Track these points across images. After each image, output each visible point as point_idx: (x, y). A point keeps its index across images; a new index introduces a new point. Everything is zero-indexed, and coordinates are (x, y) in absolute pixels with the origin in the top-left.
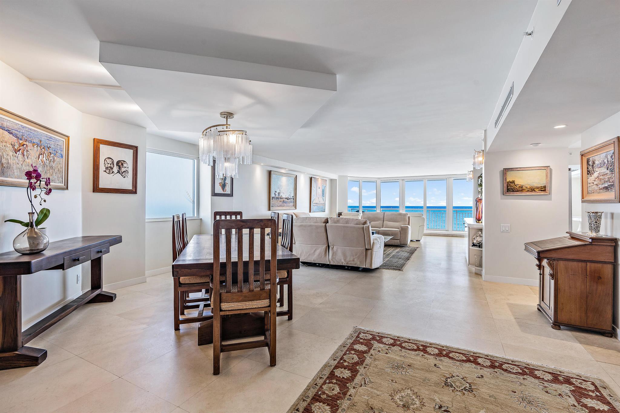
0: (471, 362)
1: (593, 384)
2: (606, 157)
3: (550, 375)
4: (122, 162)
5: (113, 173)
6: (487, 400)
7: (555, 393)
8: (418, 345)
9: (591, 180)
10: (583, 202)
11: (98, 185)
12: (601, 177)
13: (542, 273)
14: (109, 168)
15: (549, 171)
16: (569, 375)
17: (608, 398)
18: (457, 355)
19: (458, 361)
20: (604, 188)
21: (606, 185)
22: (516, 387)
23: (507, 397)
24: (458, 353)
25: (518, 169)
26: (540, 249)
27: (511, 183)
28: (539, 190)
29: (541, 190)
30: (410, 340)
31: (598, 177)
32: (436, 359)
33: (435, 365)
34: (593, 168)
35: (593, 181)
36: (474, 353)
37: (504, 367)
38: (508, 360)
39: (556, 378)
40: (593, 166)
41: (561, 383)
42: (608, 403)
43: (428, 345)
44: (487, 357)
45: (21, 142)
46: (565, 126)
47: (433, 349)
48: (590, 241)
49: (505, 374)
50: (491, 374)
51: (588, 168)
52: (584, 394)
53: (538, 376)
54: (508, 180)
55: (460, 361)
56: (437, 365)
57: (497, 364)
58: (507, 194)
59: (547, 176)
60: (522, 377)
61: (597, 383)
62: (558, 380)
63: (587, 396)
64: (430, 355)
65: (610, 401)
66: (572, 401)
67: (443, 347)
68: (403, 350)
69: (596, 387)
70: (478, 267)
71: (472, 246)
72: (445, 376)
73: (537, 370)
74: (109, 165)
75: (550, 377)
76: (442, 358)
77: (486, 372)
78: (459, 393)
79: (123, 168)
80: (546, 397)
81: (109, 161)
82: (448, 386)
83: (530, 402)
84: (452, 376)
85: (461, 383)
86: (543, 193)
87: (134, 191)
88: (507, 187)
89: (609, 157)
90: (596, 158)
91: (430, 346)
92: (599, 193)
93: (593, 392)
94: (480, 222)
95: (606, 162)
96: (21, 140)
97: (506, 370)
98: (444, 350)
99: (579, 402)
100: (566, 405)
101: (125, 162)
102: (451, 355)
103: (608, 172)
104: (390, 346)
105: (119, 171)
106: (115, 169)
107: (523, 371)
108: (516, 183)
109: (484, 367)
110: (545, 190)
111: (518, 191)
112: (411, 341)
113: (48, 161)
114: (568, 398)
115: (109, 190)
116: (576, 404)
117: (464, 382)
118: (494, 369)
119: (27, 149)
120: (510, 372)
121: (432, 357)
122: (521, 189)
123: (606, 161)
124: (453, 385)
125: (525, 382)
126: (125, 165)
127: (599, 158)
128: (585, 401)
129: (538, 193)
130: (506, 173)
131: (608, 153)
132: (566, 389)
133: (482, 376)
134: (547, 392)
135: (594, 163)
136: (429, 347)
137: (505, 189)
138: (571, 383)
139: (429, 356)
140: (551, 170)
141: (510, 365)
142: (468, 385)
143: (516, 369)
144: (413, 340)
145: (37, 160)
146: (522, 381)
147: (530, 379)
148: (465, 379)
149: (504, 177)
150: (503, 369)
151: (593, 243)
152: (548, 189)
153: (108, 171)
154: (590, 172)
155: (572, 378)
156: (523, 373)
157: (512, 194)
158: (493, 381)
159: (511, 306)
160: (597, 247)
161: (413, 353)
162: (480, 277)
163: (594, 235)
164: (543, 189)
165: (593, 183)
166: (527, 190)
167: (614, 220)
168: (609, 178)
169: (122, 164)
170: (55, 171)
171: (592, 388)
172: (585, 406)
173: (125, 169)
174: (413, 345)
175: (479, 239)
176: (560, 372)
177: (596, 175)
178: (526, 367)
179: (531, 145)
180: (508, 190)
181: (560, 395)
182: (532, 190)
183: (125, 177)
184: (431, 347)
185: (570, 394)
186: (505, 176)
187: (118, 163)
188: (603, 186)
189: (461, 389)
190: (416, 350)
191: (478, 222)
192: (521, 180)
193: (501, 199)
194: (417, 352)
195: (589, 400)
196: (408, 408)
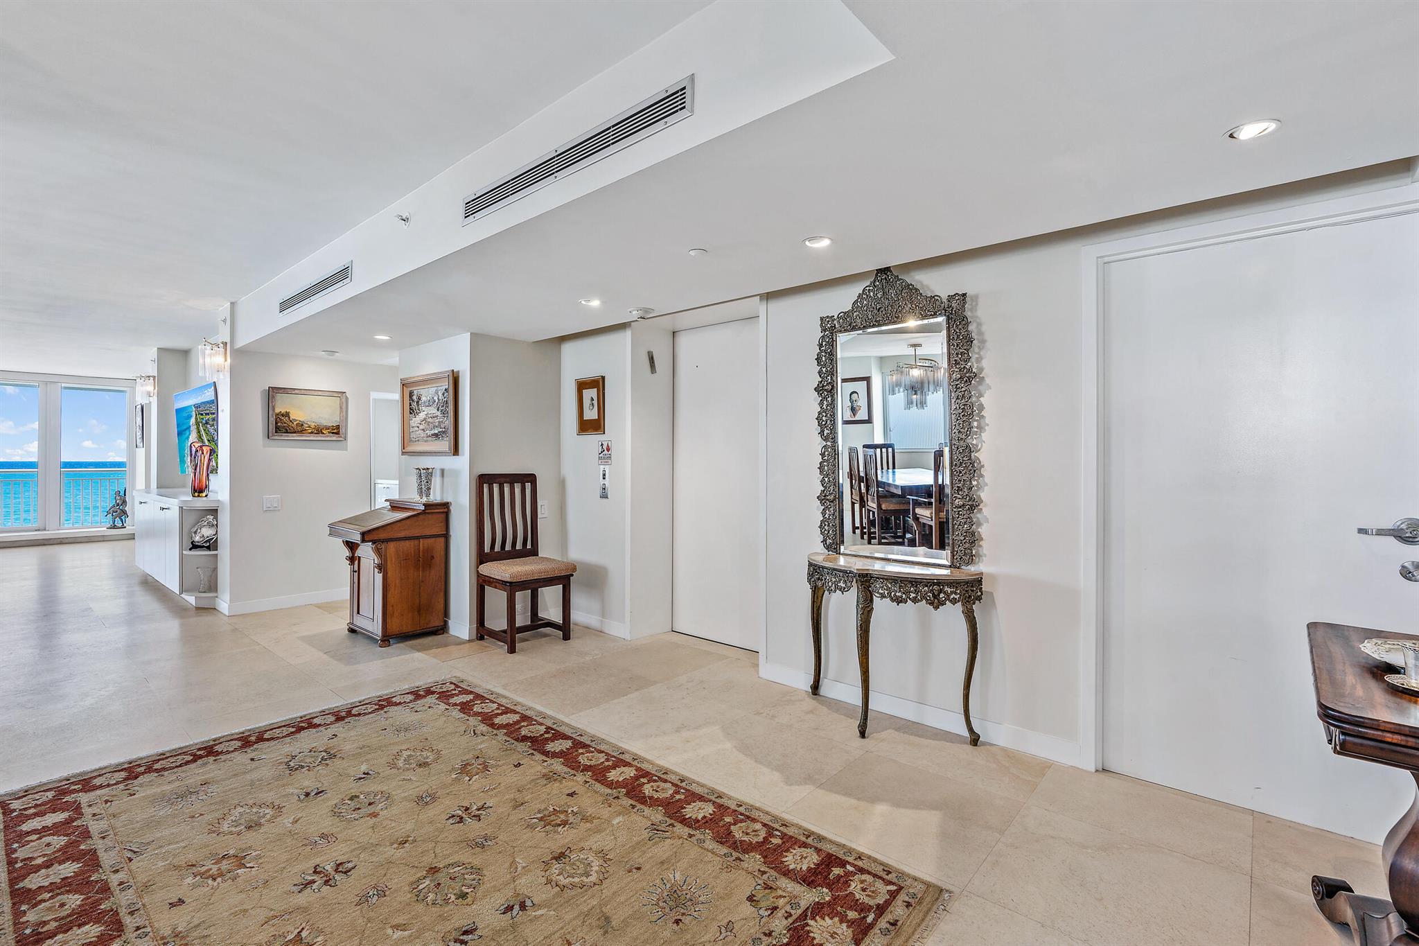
0: (306, 728)
1: (451, 683)
2: (437, 392)
3: (409, 695)
6: (360, 754)
7: (424, 708)
8: (190, 752)
9: (414, 422)
10: (403, 453)
12: (430, 420)
13: (356, 569)
15: (344, 400)
16: (427, 686)
17: (469, 688)
18: (278, 731)
19: (285, 737)
20: (433, 435)
21: (436, 432)
22: (383, 723)
23: (380, 738)
24: (275, 728)
25: (296, 391)
26: (365, 529)
27: (283, 415)
28: (329, 432)
29: (333, 433)
30: (163, 754)
31: (425, 419)
32: (246, 752)
33: (253, 759)
34: (418, 405)
35: (418, 425)
36: (301, 717)
37: (354, 711)
38: (353, 703)
39: (417, 695)
40: (418, 402)
41: (425, 697)
42: (471, 692)
43: (212, 743)
44: (323, 713)
46: (388, 338)
47: (226, 744)
48: (423, 508)
49: (361, 718)
50: (344, 728)
51: (410, 405)
52: (449, 696)
53: (398, 702)
54: (277, 411)
55: (288, 735)
56: (256, 757)
57: (343, 714)
58: (276, 438)
59: (341, 408)
60: (382, 712)
61: (454, 680)
62: (420, 695)
63: (452, 696)
64: (229, 753)
65: (471, 690)
66: (443, 706)
67: (243, 733)
68: (166, 772)
69: (455, 684)
70: (204, 592)
71: (190, 549)
72: (281, 763)
73: (393, 697)
75: (411, 697)
76: (255, 746)
77: (337, 728)
78: (320, 768)
80: (419, 716)
82: (297, 769)
83: (406, 730)
84: (293, 756)
85: (312, 757)
86: (335, 438)
88: (276, 423)
89: (440, 394)
90: (423, 392)
91: (217, 742)
92: (426, 441)
93: (455, 690)
94: (204, 494)
95: (437, 401)
97: (359, 715)
98: (250, 736)
99: (448, 704)
100: (440, 712)
102: (266, 736)
103: (439, 413)
104: (126, 783)
107: (379, 705)
108: (292, 417)
109: (328, 725)
110: (338, 433)
111: (295, 432)
112: (168, 755)
114: (437, 706)
116: (448, 707)
117: (316, 754)
118: (344, 720)
120: (365, 714)
121: (236, 753)
122: (300, 429)
123: (436, 398)
124: (303, 764)
125: (390, 714)
127: (427, 393)
128: (452, 701)
129: (328, 436)
130: (273, 397)
131: (439, 388)
132: (431, 699)
133: (334, 735)
134: (416, 711)
135: (419, 399)
136: (215, 745)
137: (272, 427)
138: (433, 693)
139: (229, 756)
140: (347, 399)
141: (360, 707)
142: (324, 754)
143: (370, 708)
144: (170, 751)
146: (385, 716)
147: (393, 710)
148: (313, 749)
149: (270, 405)
150: (355, 715)
151: (427, 511)
152: (342, 430)
154: (413, 411)
155: (432, 687)
156: (382, 707)
157: (285, 437)
158: (352, 733)
159: (310, 640)
160: (430, 516)
161: (193, 765)
162: (215, 612)
163: (424, 500)
164: (336, 431)
165: (418, 427)
166: (310, 431)
167: (445, 479)
168: (439, 422)
171: (453, 687)
172: (455, 704)
174: (181, 757)
175: (207, 532)
176: (418, 687)
177: (422, 415)
178: (380, 700)
179: (323, 353)
180: (278, 430)
181: (429, 707)
182: (319, 431)
184: (221, 743)
185: (437, 702)
186: (272, 402)
188: (432, 432)
189: (318, 762)
190: (195, 761)
191: (199, 496)
192: (300, 412)
193: (264, 446)
194: (200, 762)
195: (456, 698)
196: (259, 825)
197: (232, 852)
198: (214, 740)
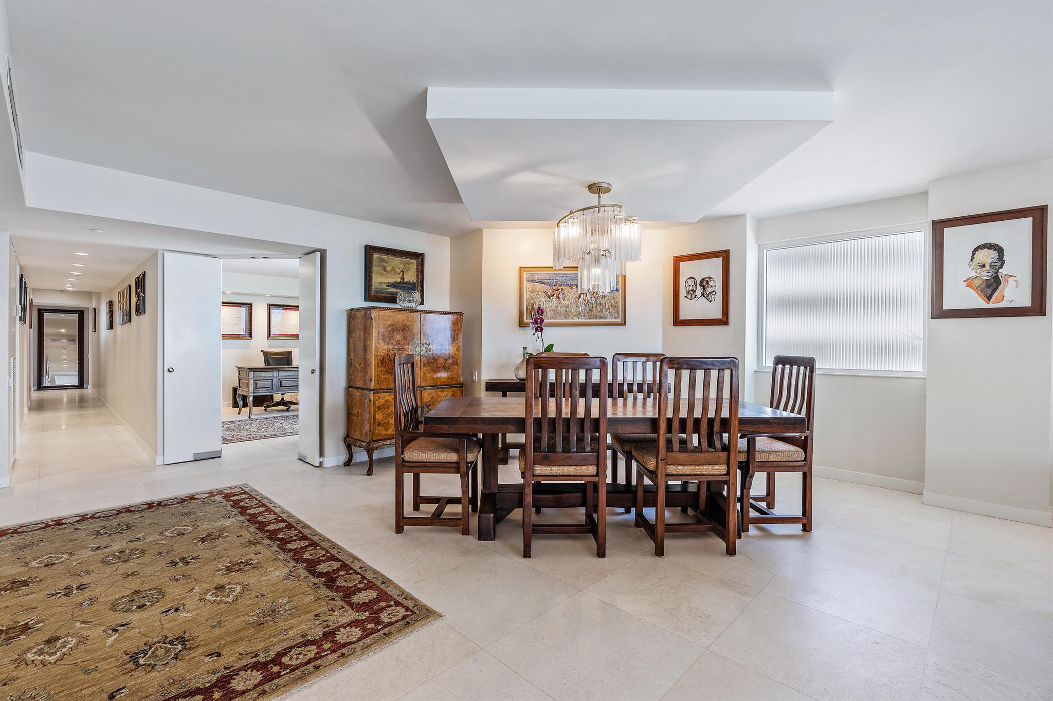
4: (708, 279)
5: (695, 297)
8: (288, 671)
11: (678, 316)
14: (691, 292)
30: (317, 668)
32: (225, 668)
33: (219, 655)
43: (266, 687)
45: (554, 288)
47: (250, 684)
56: (215, 658)
64: (245, 666)
68: (300, 640)
72: (191, 648)
74: (691, 288)
76: (215, 678)
78: (154, 639)
79: (708, 289)
81: (691, 282)
82: (177, 639)
84: (176, 658)
85: (156, 656)
87: (724, 321)
91: (261, 688)
96: (555, 286)
101: (711, 278)
104: (330, 628)
105: (703, 294)
106: (699, 291)
112: (310, 666)
113: (594, 299)
115: (691, 322)
117: (150, 661)
119: (563, 292)
121: (235, 665)
124: (169, 645)
126: (711, 283)
136: (261, 683)
139: (244, 662)
142: (142, 660)
144: (310, 673)
145: (577, 299)
148: (150, 668)
153: (689, 296)
161: (278, 648)
169: (707, 283)
170: (605, 307)
173: (711, 288)
174: (294, 662)
183: (711, 301)
184: (256, 686)
187: (701, 282)
189: (153, 649)
190: (280, 655)
194: (273, 654)
196: (216, 588)
197: (233, 574)
198: (264, 692)
